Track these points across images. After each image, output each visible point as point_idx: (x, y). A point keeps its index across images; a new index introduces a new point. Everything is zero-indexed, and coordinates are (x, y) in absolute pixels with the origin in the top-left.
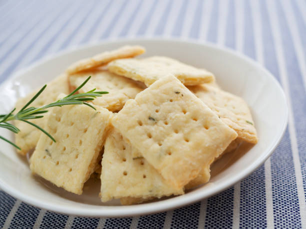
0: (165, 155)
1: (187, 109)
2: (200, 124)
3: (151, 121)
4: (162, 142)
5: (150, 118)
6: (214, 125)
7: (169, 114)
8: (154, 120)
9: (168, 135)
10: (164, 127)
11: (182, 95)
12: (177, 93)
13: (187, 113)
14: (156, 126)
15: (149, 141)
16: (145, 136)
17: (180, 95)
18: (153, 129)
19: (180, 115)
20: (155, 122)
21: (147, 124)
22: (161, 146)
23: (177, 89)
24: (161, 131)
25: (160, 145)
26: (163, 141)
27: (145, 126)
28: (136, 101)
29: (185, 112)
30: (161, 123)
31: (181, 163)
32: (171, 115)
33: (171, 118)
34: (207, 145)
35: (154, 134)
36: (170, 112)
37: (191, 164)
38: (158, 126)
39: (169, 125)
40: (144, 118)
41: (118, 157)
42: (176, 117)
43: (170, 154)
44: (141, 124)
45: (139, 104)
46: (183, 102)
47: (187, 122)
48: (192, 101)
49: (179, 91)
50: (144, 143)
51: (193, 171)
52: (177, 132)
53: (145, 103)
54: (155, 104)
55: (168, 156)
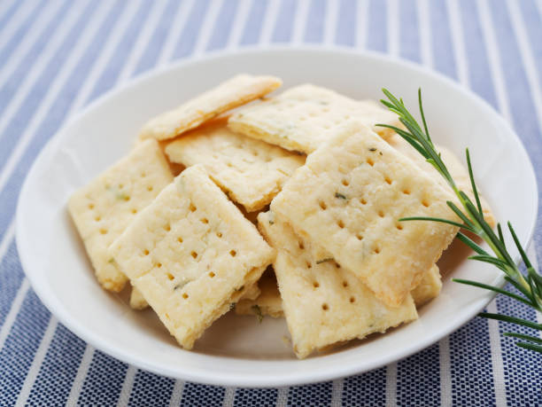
0: (371, 253)
1: (391, 177)
2: (416, 200)
3: (339, 201)
4: (361, 234)
5: (338, 196)
6: (438, 200)
7: (367, 186)
8: (344, 198)
9: (370, 221)
10: (360, 208)
11: (381, 154)
12: (373, 150)
13: (394, 183)
14: (348, 207)
15: (342, 233)
16: (336, 226)
17: (377, 153)
18: (345, 213)
19: (383, 186)
20: (345, 201)
21: (333, 205)
22: (363, 240)
23: (371, 144)
24: (358, 216)
25: (360, 238)
26: (363, 231)
27: (331, 210)
28: (310, 168)
29: (389, 182)
30: (355, 201)
31: (398, 264)
32: (370, 187)
33: (370, 194)
34: (432, 234)
35: (347, 222)
36: (367, 183)
37: (413, 265)
38: (351, 206)
39: (369, 204)
40: (328, 196)
41: (306, 283)
42: (379, 190)
43: (377, 252)
44: (324, 207)
45: (314, 173)
46: (383, 165)
47: (395, 197)
48: (397, 162)
49: (375, 147)
50: (335, 236)
51: (416, 275)
52: (382, 215)
53: (325, 170)
54: (340, 170)
55: (375, 256)
